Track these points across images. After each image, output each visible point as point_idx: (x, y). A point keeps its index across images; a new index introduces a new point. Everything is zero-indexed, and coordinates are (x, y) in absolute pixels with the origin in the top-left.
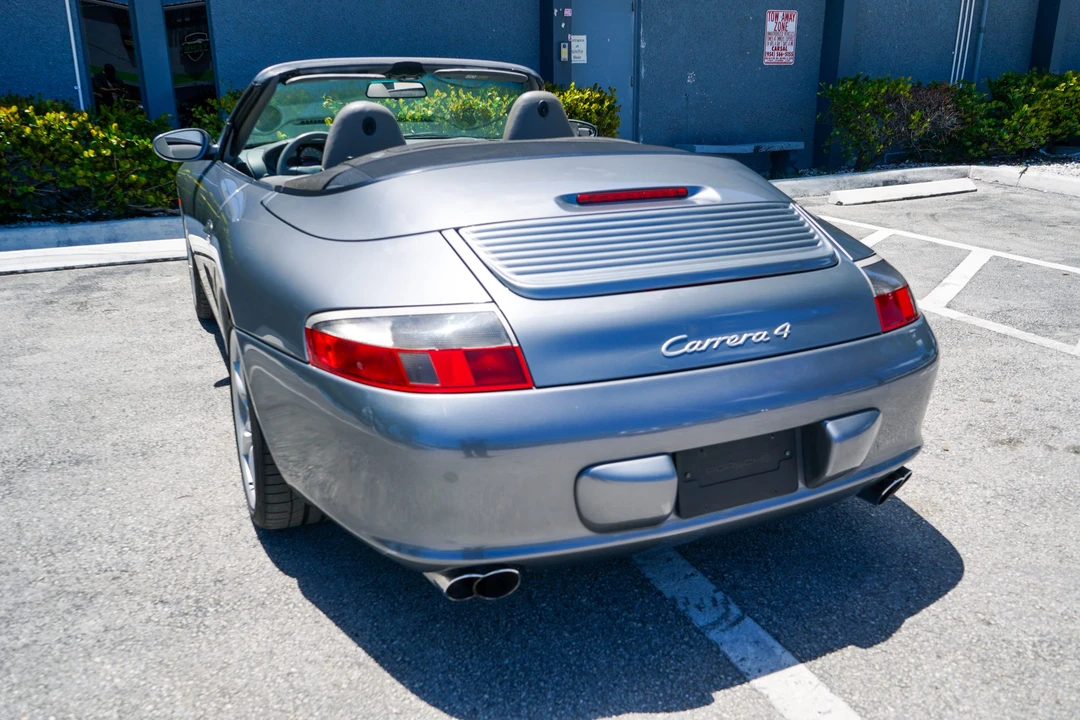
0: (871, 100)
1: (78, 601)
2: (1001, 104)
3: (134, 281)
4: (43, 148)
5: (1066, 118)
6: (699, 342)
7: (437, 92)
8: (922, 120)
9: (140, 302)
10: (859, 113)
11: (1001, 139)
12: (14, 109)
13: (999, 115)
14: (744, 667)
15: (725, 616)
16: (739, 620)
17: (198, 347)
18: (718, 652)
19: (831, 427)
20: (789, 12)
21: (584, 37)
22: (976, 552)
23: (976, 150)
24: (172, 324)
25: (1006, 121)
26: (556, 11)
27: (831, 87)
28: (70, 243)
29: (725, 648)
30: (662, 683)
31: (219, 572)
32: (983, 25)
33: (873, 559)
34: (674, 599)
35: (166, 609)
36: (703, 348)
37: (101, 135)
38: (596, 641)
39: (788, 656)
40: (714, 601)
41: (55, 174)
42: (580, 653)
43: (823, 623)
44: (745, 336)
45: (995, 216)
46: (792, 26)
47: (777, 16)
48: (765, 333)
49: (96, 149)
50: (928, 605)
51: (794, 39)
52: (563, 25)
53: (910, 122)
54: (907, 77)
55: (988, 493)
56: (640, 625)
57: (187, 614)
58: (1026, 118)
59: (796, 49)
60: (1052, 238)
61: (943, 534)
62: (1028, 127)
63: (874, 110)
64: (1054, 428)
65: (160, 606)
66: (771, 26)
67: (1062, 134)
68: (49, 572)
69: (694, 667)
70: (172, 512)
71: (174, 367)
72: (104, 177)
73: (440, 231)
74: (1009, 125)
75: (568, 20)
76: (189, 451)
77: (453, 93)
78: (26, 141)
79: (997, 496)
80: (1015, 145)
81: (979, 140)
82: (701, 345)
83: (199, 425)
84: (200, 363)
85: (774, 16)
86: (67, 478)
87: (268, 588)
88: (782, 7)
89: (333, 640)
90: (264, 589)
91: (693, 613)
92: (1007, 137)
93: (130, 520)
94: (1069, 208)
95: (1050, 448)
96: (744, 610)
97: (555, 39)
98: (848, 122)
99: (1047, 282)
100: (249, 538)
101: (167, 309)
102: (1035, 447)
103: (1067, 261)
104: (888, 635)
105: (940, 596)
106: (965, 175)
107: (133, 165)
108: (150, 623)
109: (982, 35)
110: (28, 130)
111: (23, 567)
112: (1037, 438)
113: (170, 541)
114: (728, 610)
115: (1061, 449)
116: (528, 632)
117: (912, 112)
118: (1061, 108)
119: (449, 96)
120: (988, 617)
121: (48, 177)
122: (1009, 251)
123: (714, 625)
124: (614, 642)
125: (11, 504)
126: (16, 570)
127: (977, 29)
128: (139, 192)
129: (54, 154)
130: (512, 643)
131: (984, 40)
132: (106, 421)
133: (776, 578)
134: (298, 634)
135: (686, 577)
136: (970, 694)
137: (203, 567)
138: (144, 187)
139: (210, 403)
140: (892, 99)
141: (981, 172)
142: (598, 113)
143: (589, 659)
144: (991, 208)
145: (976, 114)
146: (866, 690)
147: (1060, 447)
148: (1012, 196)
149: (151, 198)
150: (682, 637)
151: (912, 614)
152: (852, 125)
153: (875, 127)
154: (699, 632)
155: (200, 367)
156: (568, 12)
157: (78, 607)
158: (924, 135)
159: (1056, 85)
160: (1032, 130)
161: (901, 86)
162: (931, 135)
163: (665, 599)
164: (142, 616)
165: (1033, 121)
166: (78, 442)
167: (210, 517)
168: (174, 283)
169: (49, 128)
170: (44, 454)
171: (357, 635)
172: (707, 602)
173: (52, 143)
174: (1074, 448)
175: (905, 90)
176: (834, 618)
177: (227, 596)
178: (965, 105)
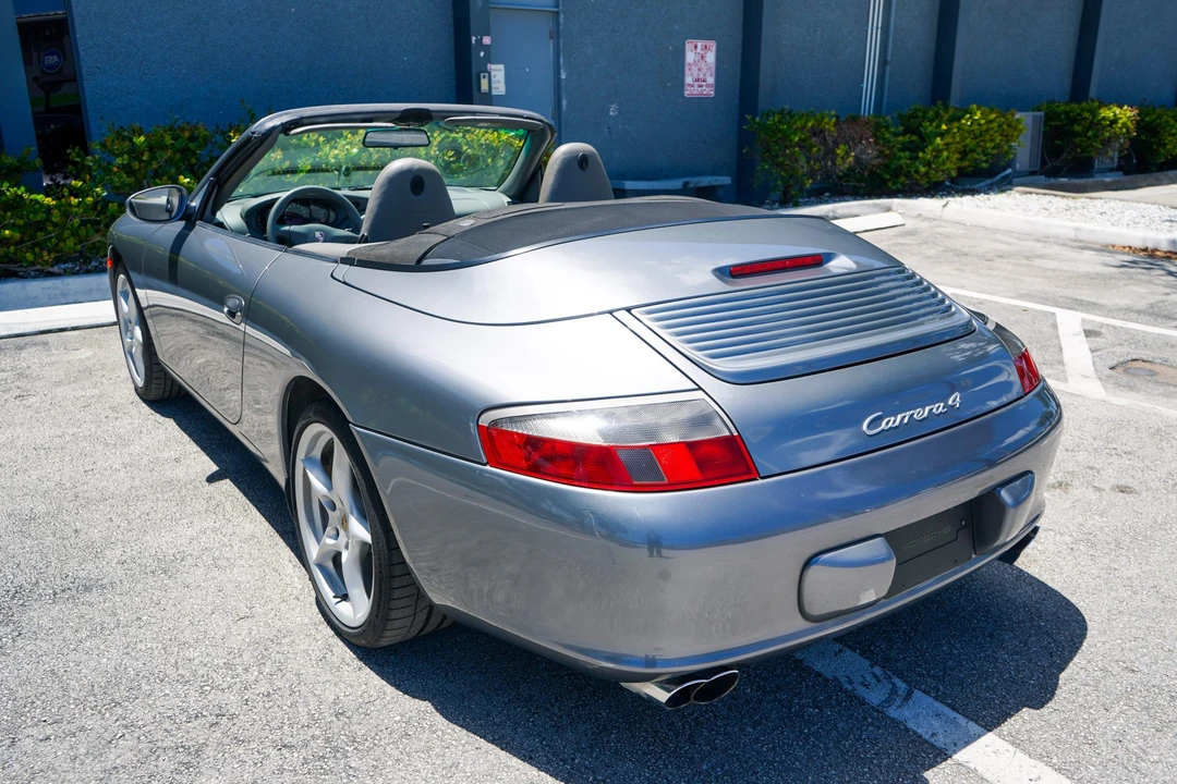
0: (799, 134)
1: (182, 757)
2: (914, 138)
3: (30, 357)
5: (973, 151)
6: (892, 419)
8: (847, 154)
9: (58, 384)
10: (787, 147)
11: (917, 171)
13: (914, 149)
14: (940, 741)
15: (894, 691)
16: (908, 696)
17: (161, 434)
18: (907, 730)
19: (1004, 494)
20: (708, 43)
21: (501, 67)
22: (1086, 600)
23: (894, 183)
24: (113, 409)
25: (921, 154)
26: (474, 39)
27: (757, 120)
29: (911, 725)
30: (870, 769)
31: (335, 703)
32: (889, 58)
33: (1000, 618)
34: (835, 679)
35: (296, 755)
36: (897, 423)
38: (782, 732)
39: (973, 727)
40: (875, 676)
42: (774, 748)
43: (987, 687)
44: (927, 409)
45: (933, 251)
46: (711, 57)
47: (696, 47)
48: (942, 404)
50: (1071, 659)
51: (713, 70)
52: (482, 54)
53: (835, 156)
54: (830, 110)
55: (1067, 539)
56: (817, 710)
57: (323, 757)
58: (938, 151)
59: (717, 80)
60: (994, 273)
61: (1049, 585)
62: (940, 160)
63: (802, 145)
64: (1092, 468)
65: (284, 751)
66: (690, 57)
67: (969, 166)
68: (126, 727)
69: (892, 749)
70: (239, 638)
71: (145, 461)
73: (611, 313)
74: (923, 158)
75: (487, 48)
76: (220, 563)
79: (1076, 542)
80: (928, 177)
81: (897, 173)
82: (895, 421)
83: (215, 530)
84: (173, 455)
85: (693, 46)
86: (84, 609)
87: (402, 716)
88: (701, 38)
89: (508, 767)
90: (398, 718)
91: (861, 691)
92: (923, 170)
93: (190, 653)
94: (996, 241)
95: (1099, 489)
96: (909, 683)
97: (474, 70)
98: (777, 156)
99: (1012, 319)
100: (348, 660)
101: (97, 391)
102: (1084, 489)
103: (1020, 297)
104: (1053, 694)
105: (1078, 648)
106: (889, 209)
108: (285, 773)
109: (888, 68)
111: (89, 724)
112: (1082, 480)
113: (256, 674)
114: (894, 684)
115: (1107, 490)
116: (709, 732)
117: (837, 144)
118: (968, 141)
120: (1129, 665)
122: (962, 287)
123: (889, 701)
124: (801, 732)
125: (29, 648)
126: (82, 729)
127: (883, 62)
128: (12, 249)
130: (700, 745)
132: (95, 534)
133: (922, 646)
134: (465, 765)
135: (836, 654)
136: (1151, 743)
137: (313, 702)
138: (17, 243)
139: (213, 502)
140: (817, 132)
141: (904, 206)
143: (787, 754)
144: (926, 243)
145: (893, 146)
146: (1060, 751)
147: (1107, 487)
148: (939, 229)
149: (29, 256)
150: (865, 719)
151: (1063, 670)
152: (781, 159)
153: (803, 161)
154: (877, 711)
155: (177, 460)
156: (487, 40)
157: (188, 765)
158: (848, 170)
159: (962, 117)
160: (944, 163)
161: (826, 120)
162: (855, 169)
163: (828, 680)
164: (270, 766)
165: (945, 153)
166: (73, 563)
167: (287, 640)
168: (88, 358)
170: (37, 582)
171: (531, 758)
172: (869, 678)
174: (1118, 487)
175: (829, 125)
176: (995, 681)
177: (360, 731)
178: (884, 139)
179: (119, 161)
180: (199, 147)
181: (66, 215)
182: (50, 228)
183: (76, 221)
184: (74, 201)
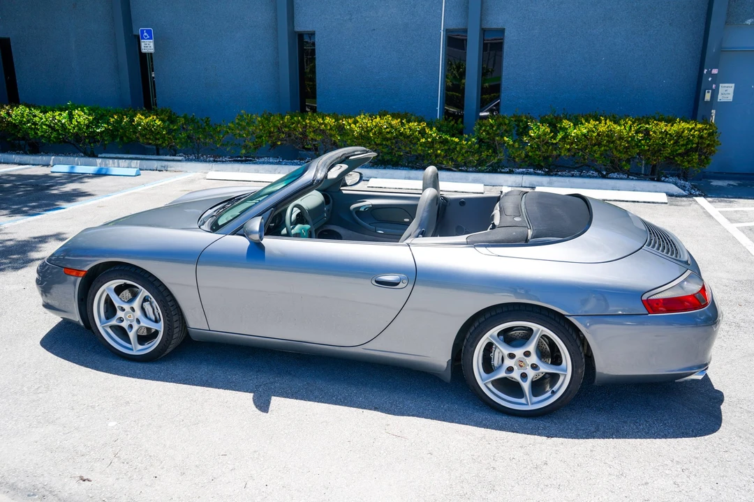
4: (408, 137)
7: (592, 121)
12: (399, 120)
28: (409, 178)
37: (430, 133)
41: (411, 148)
49: (427, 138)
77: (603, 122)
78: (401, 134)
107: (440, 147)
110: (402, 129)
119: (600, 123)
121: (408, 149)
129: (411, 139)
138: (443, 157)
142: (701, 137)
156: (715, 71)
169: (410, 128)
173: (411, 135)
181: (462, 147)
184: (464, 143)
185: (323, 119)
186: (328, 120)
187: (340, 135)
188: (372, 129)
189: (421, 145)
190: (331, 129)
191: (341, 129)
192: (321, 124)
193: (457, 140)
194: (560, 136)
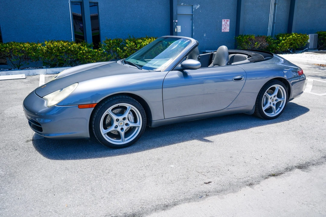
2: (278, 41)
4: (72, 51)
7: (149, 39)
8: (258, 44)
10: (243, 43)
12: (67, 43)
13: (277, 43)
20: (228, 20)
21: (180, 26)
23: (272, 51)
25: (279, 44)
26: (174, 21)
27: (236, 37)
32: (275, 22)
37: (83, 48)
46: (228, 23)
49: (82, 51)
51: (229, 26)
52: (175, 24)
53: (255, 45)
58: (283, 44)
59: (230, 28)
62: (284, 46)
63: (246, 42)
66: (223, 23)
67: (293, 47)
72: (83, 57)
75: (177, 23)
78: (69, 50)
80: (281, 50)
81: (273, 49)
85: (224, 20)
88: (226, 19)
92: (279, 48)
97: (174, 27)
107: (89, 54)
109: (275, 24)
110: (70, 47)
117: (256, 43)
127: (274, 23)
128: (90, 60)
131: (275, 25)
140: (251, 40)
145: (271, 43)
152: (241, 45)
153: (247, 46)
156: (177, 21)
158: (258, 48)
160: (285, 46)
161: (252, 36)
162: (260, 47)
165: (285, 44)
169: (73, 47)
173: (74, 50)
175: (253, 38)
178: (268, 41)
179: (107, 45)
180: (120, 43)
181: (98, 54)
182: (95, 56)
183: (100, 55)
184: (100, 52)
185: (23, 45)
186: (27, 45)
187: (35, 53)
188: (54, 48)
189: (79, 54)
190: (28, 49)
191: (35, 49)
192: (23, 47)
193: (96, 50)
194: (139, 46)
